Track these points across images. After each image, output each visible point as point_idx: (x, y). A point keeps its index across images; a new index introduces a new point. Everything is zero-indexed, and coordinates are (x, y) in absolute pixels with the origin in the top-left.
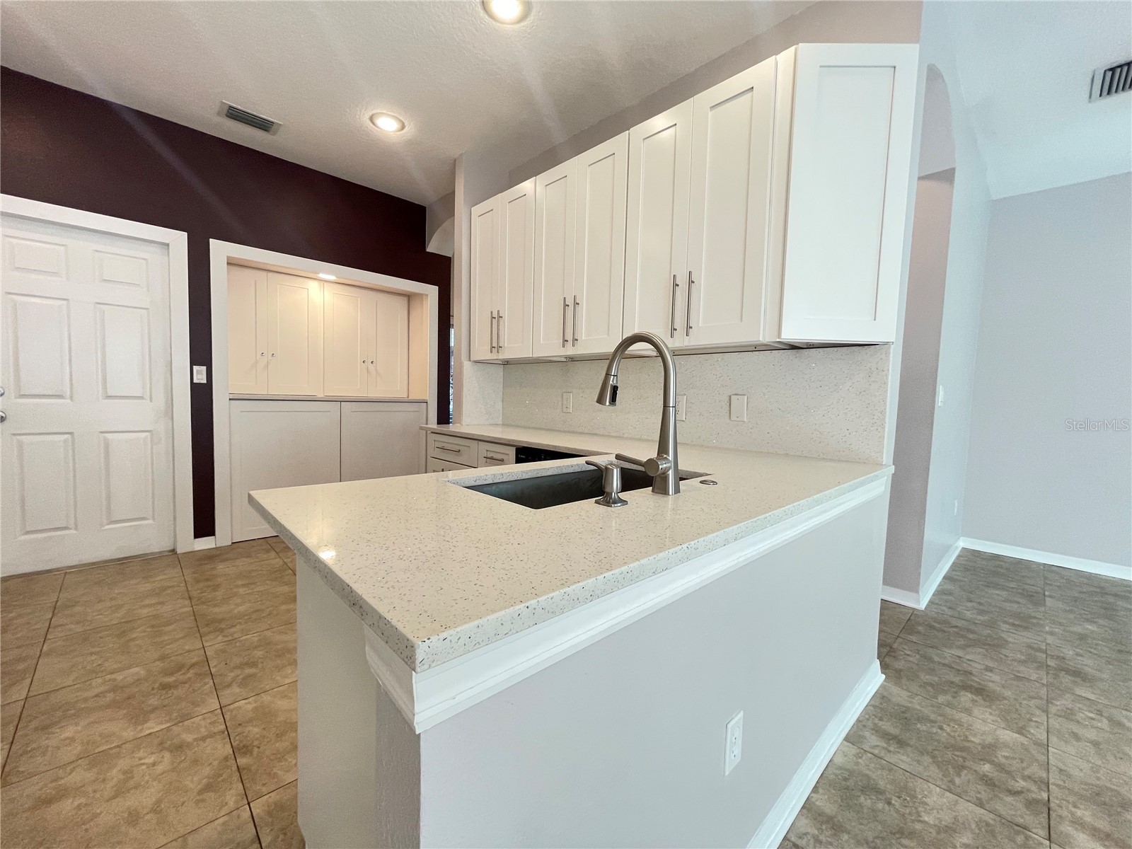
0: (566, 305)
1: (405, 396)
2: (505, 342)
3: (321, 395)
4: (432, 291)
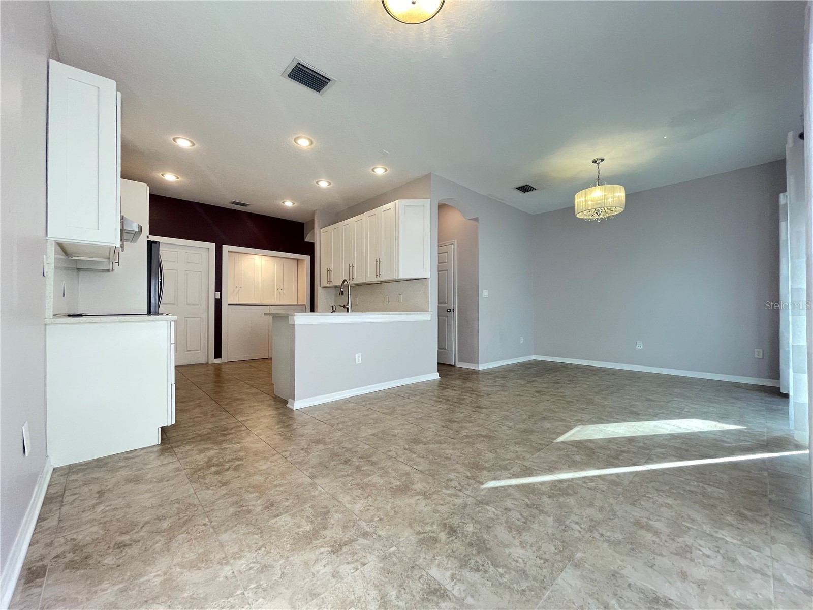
0: (350, 267)
1: (296, 303)
2: (333, 279)
4: (308, 258)
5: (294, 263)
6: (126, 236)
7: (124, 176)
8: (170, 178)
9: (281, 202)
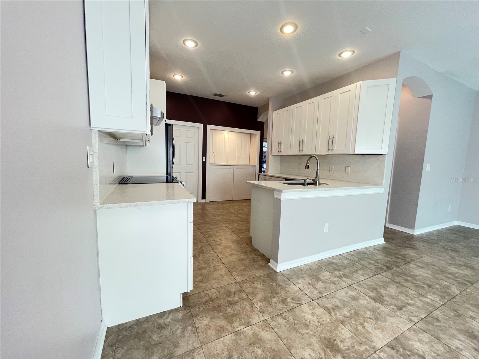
0: (300, 141)
1: (249, 164)
2: (282, 150)
3: (227, 164)
4: (259, 133)
5: (248, 137)
6: (154, 121)
7: (151, 77)
8: (178, 77)
9: (247, 92)
